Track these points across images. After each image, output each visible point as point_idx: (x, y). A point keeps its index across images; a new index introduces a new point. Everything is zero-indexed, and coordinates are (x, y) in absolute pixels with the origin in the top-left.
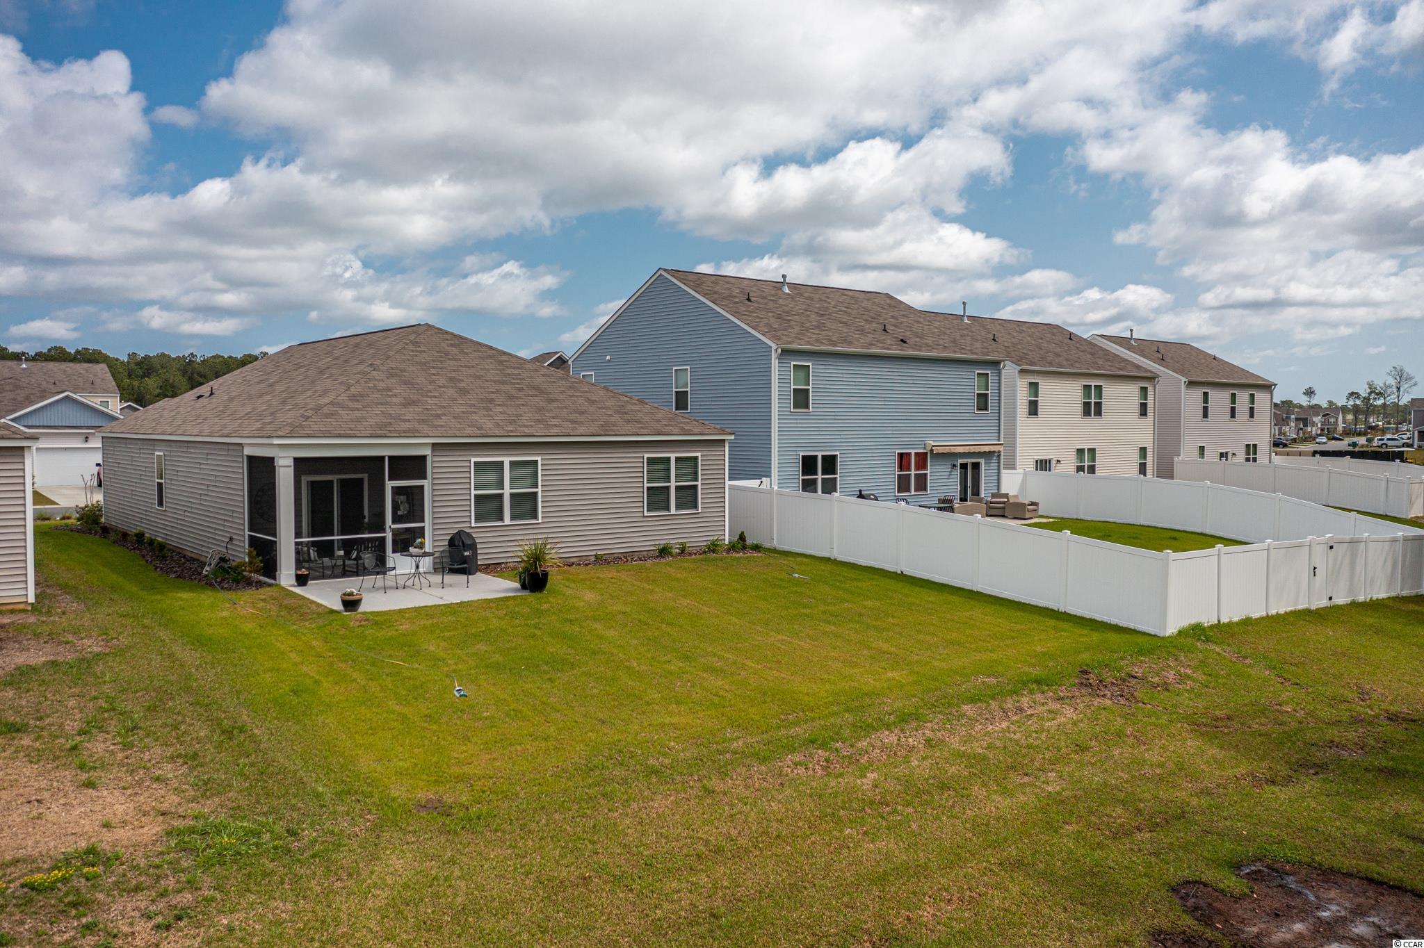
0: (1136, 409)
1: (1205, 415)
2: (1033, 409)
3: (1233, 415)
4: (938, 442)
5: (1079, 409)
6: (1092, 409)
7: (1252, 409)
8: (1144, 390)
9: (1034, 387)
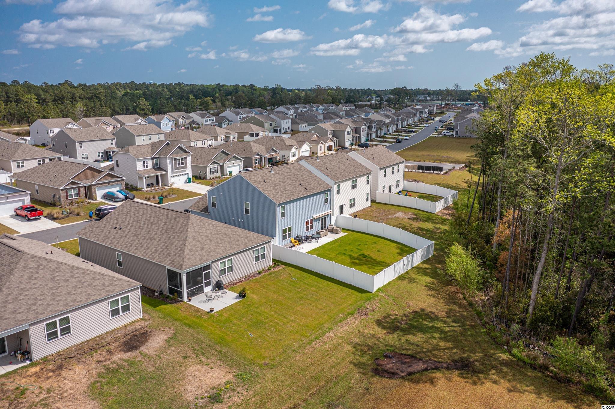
0: (366, 182)
1: (385, 176)
2: (338, 192)
3: (393, 173)
4: (315, 216)
5: (350, 187)
6: (354, 187)
7: (398, 170)
8: (368, 177)
9: (339, 186)
